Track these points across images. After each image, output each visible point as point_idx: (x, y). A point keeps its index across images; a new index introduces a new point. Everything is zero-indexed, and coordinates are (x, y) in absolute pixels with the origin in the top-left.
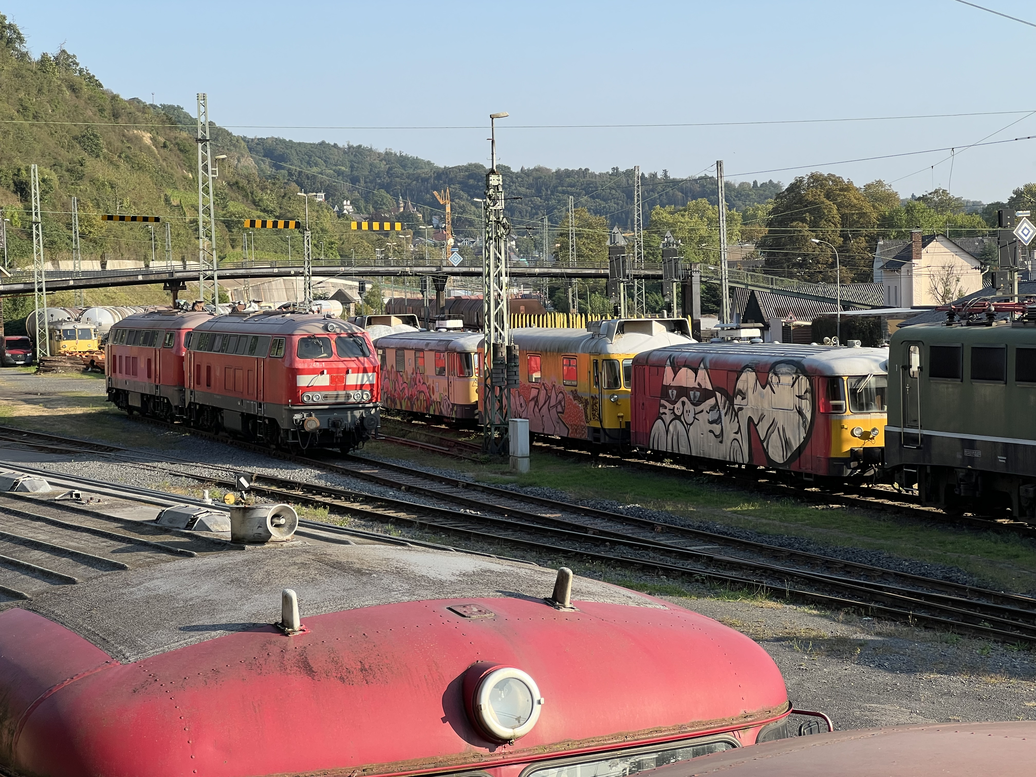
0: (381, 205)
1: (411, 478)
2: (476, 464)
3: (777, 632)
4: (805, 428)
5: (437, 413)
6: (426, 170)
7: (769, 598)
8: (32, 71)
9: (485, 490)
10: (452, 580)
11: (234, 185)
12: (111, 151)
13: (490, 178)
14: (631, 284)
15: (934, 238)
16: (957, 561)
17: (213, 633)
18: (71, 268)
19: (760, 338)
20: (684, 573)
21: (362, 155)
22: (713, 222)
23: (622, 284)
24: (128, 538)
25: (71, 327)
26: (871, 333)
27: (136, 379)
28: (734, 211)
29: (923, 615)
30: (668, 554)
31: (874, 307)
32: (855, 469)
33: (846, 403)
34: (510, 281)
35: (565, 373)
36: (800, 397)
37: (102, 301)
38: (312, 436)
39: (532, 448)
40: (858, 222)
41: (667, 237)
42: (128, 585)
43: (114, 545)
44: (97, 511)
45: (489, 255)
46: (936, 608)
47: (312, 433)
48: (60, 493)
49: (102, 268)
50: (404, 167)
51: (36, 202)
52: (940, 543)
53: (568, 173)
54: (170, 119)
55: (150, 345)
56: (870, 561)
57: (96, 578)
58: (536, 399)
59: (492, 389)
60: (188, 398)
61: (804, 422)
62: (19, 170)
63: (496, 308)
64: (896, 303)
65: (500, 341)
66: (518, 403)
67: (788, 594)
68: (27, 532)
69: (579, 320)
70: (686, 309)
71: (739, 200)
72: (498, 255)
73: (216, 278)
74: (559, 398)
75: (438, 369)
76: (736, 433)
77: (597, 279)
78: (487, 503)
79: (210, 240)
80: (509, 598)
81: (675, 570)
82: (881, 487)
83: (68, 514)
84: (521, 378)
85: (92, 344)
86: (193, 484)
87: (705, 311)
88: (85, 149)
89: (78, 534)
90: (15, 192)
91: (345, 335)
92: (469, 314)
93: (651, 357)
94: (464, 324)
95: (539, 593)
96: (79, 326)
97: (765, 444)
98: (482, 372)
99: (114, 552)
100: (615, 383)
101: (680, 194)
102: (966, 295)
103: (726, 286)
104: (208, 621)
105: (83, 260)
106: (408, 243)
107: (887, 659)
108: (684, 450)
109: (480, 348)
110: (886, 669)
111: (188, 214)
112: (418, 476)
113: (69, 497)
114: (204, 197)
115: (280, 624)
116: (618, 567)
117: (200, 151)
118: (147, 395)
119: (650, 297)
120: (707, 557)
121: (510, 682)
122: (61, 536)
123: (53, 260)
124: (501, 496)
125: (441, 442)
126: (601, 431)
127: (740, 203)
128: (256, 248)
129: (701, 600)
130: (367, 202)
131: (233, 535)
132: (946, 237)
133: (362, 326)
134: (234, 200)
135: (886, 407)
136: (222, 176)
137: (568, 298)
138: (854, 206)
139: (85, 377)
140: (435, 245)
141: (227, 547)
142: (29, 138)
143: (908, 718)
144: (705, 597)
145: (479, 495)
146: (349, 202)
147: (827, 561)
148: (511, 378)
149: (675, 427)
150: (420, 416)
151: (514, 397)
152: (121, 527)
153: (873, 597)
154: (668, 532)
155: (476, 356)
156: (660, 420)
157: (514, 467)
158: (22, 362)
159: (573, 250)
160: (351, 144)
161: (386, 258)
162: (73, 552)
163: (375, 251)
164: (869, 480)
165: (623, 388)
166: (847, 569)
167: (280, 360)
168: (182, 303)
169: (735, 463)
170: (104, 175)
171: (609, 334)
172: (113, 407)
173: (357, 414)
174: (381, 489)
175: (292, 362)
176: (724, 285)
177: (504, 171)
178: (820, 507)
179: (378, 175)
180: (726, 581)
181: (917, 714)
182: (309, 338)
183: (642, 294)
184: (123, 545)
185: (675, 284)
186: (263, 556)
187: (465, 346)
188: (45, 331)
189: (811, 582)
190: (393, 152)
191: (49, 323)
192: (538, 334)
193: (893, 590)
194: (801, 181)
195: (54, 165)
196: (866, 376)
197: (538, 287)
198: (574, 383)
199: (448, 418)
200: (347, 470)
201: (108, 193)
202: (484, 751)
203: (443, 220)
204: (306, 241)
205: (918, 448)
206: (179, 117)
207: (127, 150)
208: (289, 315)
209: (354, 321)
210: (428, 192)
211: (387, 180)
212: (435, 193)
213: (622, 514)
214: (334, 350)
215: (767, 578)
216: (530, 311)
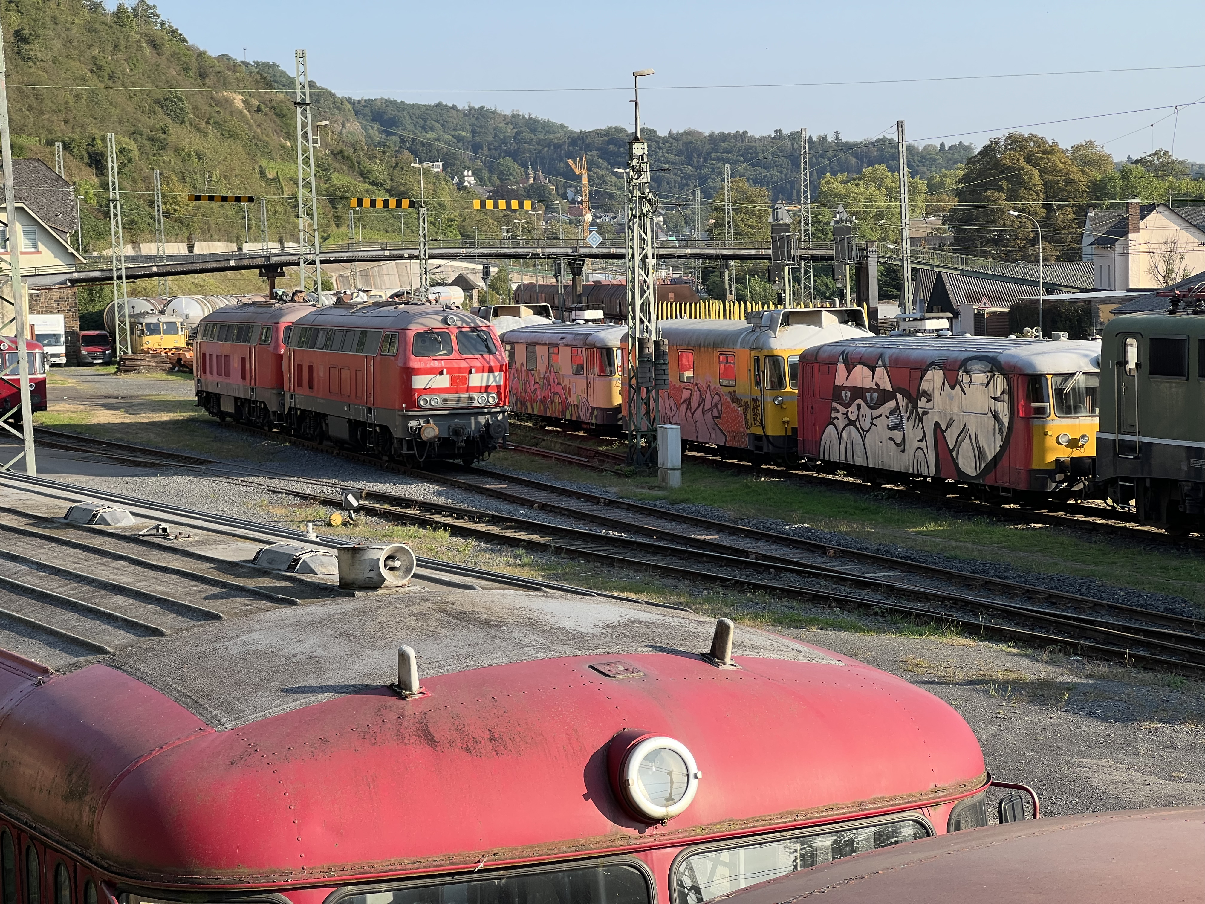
0: (507, 175)
1: (545, 494)
2: (620, 477)
3: (970, 674)
4: (1002, 435)
5: (574, 418)
6: (559, 135)
7: (961, 634)
8: (106, 25)
9: (630, 508)
10: (595, 632)
11: (338, 155)
12: (198, 117)
13: (634, 146)
14: (797, 266)
15: (1155, 208)
16: (1182, 589)
17: (321, 696)
18: (154, 252)
19: (948, 330)
20: (860, 605)
21: (484, 118)
22: (893, 194)
23: (786, 268)
24: (221, 582)
25: (154, 320)
26: (1080, 320)
27: (228, 381)
28: (917, 179)
29: (1142, 653)
30: (843, 583)
31: (1083, 290)
32: (1061, 482)
33: (1050, 405)
34: (658, 264)
35: (722, 371)
36: (995, 399)
37: (190, 289)
38: (430, 446)
39: (684, 458)
40: (1064, 190)
41: (838, 213)
42: (223, 638)
43: (206, 590)
44: (187, 549)
45: (633, 236)
46: (1156, 646)
47: (430, 442)
48: (145, 527)
49: (189, 251)
50: (534, 131)
51: (113, 176)
52: (1161, 568)
53: (724, 137)
54: (265, 79)
55: (244, 342)
56: (1079, 590)
57: (187, 629)
58: (688, 402)
59: (638, 390)
60: (288, 402)
61: (1000, 428)
62: (94, 139)
63: (642, 297)
64: (1109, 286)
65: (646, 335)
66: (668, 406)
67: (982, 630)
68: (108, 573)
69: (737, 311)
70: (862, 297)
71: (924, 165)
72: (644, 235)
73: (318, 262)
74: (714, 401)
75: (575, 367)
76: (921, 441)
77: (758, 261)
78: (633, 523)
79: (312, 219)
80: (660, 653)
81: (851, 601)
82: (1092, 503)
83: (155, 552)
84: (672, 377)
85: (179, 340)
86: (294, 502)
87: (883, 296)
88: (168, 114)
89: (166, 577)
90: (90, 165)
91: (468, 329)
92: (610, 302)
93: (821, 353)
94: (604, 314)
95: (694, 647)
96: (164, 319)
97: (954, 454)
98: (626, 371)
99: (206, 598)
100: (778, 383)
101: (854, 159)
102: (1192, 275)
103: (908, 266)
104: (314, 681)
105: (168, 242)
106: (538, 219)
107: (1100, 706)
108: (859, 461)
109: (623, 343)
110: (1098, 717)
111: (286, 189)
112: (552, 492)
113: (154, 532)
114: (304, 170)
115: (396, 686)
116: (785, 597)
117: (299, 116)
118: (241, 399)
119: (819, 281)
120: (888, 586)
121: (662, 753)
122: (147, 579)
123: (133, 242)
124: (649, 515)
125: (579, 451)
126: (764, 438)
127: (925, 169)
128: (364, 227)
129: (881, 637)
130: (491, 172)
131: (341, 579)
132: (1168, 207)
133: (486, 318)
134: (338, 172)
135: (1097, 409)
136: (325, 144)
137: (724, 283)
138: (1060, 171)
139: (171, 377)
140: (571, 222)
141: (335, 593)
142: (104, 103)
143: (1124, 775)
144: (885, 632)
145: (623, 514)
146: (470, 172)
147: (1028, 591)
148: (659, 377)
149: (849, 434)
150: (555, 422)
151: (664, 399)
152: (214, 568)
153: (1082, 633)
154: (842, 557)
155: (619, 352)
156: (831, 426)
157: (663, 481)
158: (100, 361)
159: (729, 227)
160: (472, 105)
161: (514, 238)
162: (161, 598)
163: (501, 229)
164: (1078, 495)
165: (788, 389)
166: (1052, 600)
167: (392, 358)
168: (280, 293)
169: (919, 476)
170: (190, 143)
171: (772, 327)
172: (203, 413)
173: (482, 420)
174: (511, 507)
175: (406, 360)
176: (905, 266)
177: (649, 136)
178: (1020, 527)
179: (504, 141)
180: (910, 614)
181: (1135, 770)
182: (426, 332)
183: (809, 278)
184: (217, 590)
185: (848, 267)
186: (376, 604)
187: (607, 340)
188: (125, 325)
189: (1009, 615)
190: (521, 114)
191: (130, 316)
192: (690, 327)
193: (1107, 625)
194: (997, 143)
195: (134, 133)
196: (1074, 374)
197: (689, 270)
198: (732, 383)
199: (588, 424)
200: (470, 485)
201: (195, 165)
202: (632, 832)
203: (579, 192)
204: (421, 219)
205: (1135, 458)
206: (274, 75)
207: (216, 115)
208: (403, 306)
209: (477, 312)
210: (561, 160)
211: (514, 146)
212: (570, 161)
213: (788, 535)
214: (455, 346)
215: (957, 610)
216: (680, 298)
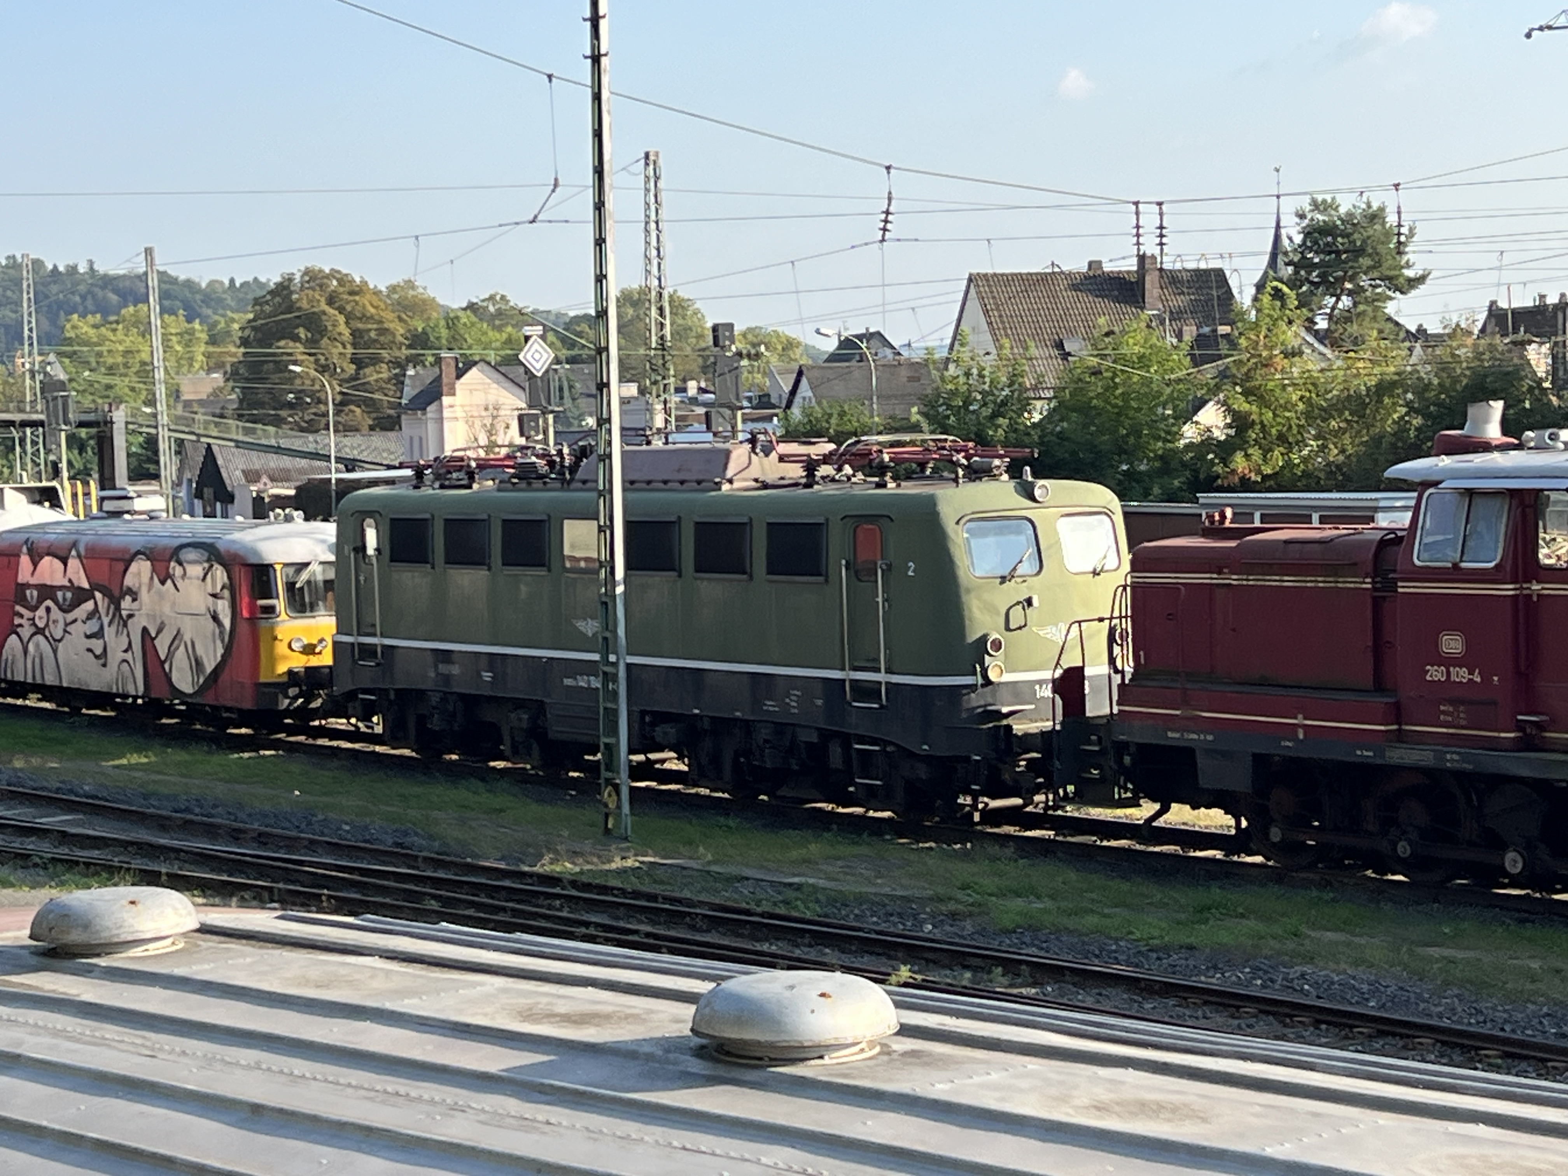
4: (223, 641)
15: (475, 366)
20: (17, 855)
28: (197, 325)
31: (390, 467)
32: (296, 698)
33: (280, 603)
36: (214, 596)
40: (377, 341)
52: (401, 797)
56: (298, 827)
61: (221, 633)
67: (164, 878)
71: (206, 306)
76: (126, 651)
82: (334, 723)
97: (166, 666)
101: (114, 296)
103: (164, 436)
108: (51, 680)
120: (58, 831)
127: (207, 311)
132: (490, 364)
135: (335, 607)
138: (372, 317)
147: (236, 830)
149: (37, 645)
153: (287, 876)
156: (14, 636)
164: (318, 714)
166: (262, 839)
169: (126, 696)
176: (161, 435)
178: (246, 755)
180: (77, 863)
185: (64, 433)
193: (317, 865)
194: (291, 280)
196: (307, 565)
205: (378, 665)
215: (139, 856)
